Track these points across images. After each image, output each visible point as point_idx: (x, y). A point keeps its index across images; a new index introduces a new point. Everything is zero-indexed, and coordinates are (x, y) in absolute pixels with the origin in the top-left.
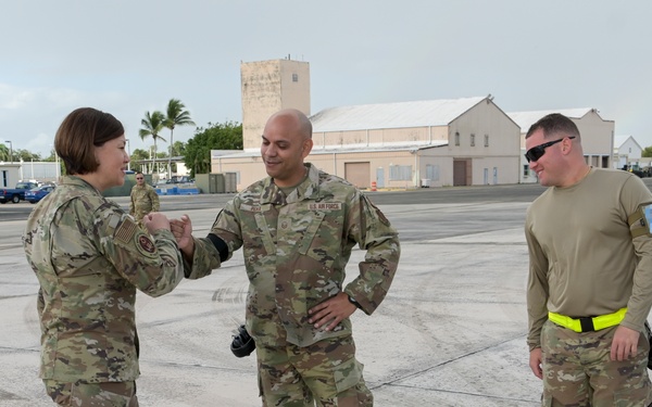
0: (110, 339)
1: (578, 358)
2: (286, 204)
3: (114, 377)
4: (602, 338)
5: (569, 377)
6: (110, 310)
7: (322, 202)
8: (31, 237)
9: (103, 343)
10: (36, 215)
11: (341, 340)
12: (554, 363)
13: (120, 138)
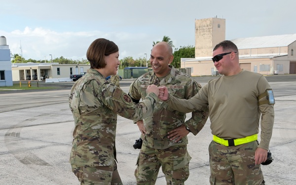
0: (100, 146)
1: (227, 159)
2: (159, 85)
3: (102, 164)
4: (238, 150)
5: (223, 168)
6: (102, 132)
7: (175, 85)
8: (72, 96)
9: (97, 148)
10: (75, 86)
11: (180, 147)
12: (216, 161)
13: (117, 53)
